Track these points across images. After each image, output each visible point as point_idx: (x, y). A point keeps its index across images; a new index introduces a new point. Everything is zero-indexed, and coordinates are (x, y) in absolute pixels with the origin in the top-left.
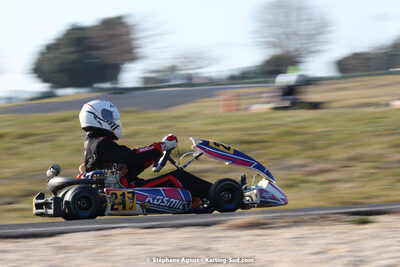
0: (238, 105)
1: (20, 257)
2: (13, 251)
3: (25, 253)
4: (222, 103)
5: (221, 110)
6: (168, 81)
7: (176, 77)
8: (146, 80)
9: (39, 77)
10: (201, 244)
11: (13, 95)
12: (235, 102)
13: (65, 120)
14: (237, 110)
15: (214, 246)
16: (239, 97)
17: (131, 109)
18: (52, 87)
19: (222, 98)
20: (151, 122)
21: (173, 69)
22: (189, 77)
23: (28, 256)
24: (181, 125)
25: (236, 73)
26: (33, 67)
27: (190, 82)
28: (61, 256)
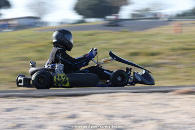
0: (181, 29)
1: (68, 107)
2: (64, 103)
3: (71, 104)
4: (173, 28)
5: (172, 32)
6: (144, 16)
7: (149, 14)
8: (133, 15)
9: (77, 12)
10: (163, 101)
11: (63, 21)
12: (180, 28)
13: (91, 35)
14: (181, 32)
15: (170, 103)
16: (181, 25)
17: (126, 30)
18: (84, 18)
19: (173, 25)
20: (136, 37)
21: (147, 10)
22: (155, 14)
23: (72, 106)
24: (151, 39)
25: (180, 13)
26: (74, 7)
27: (156, 17)
28: (90, 106)
